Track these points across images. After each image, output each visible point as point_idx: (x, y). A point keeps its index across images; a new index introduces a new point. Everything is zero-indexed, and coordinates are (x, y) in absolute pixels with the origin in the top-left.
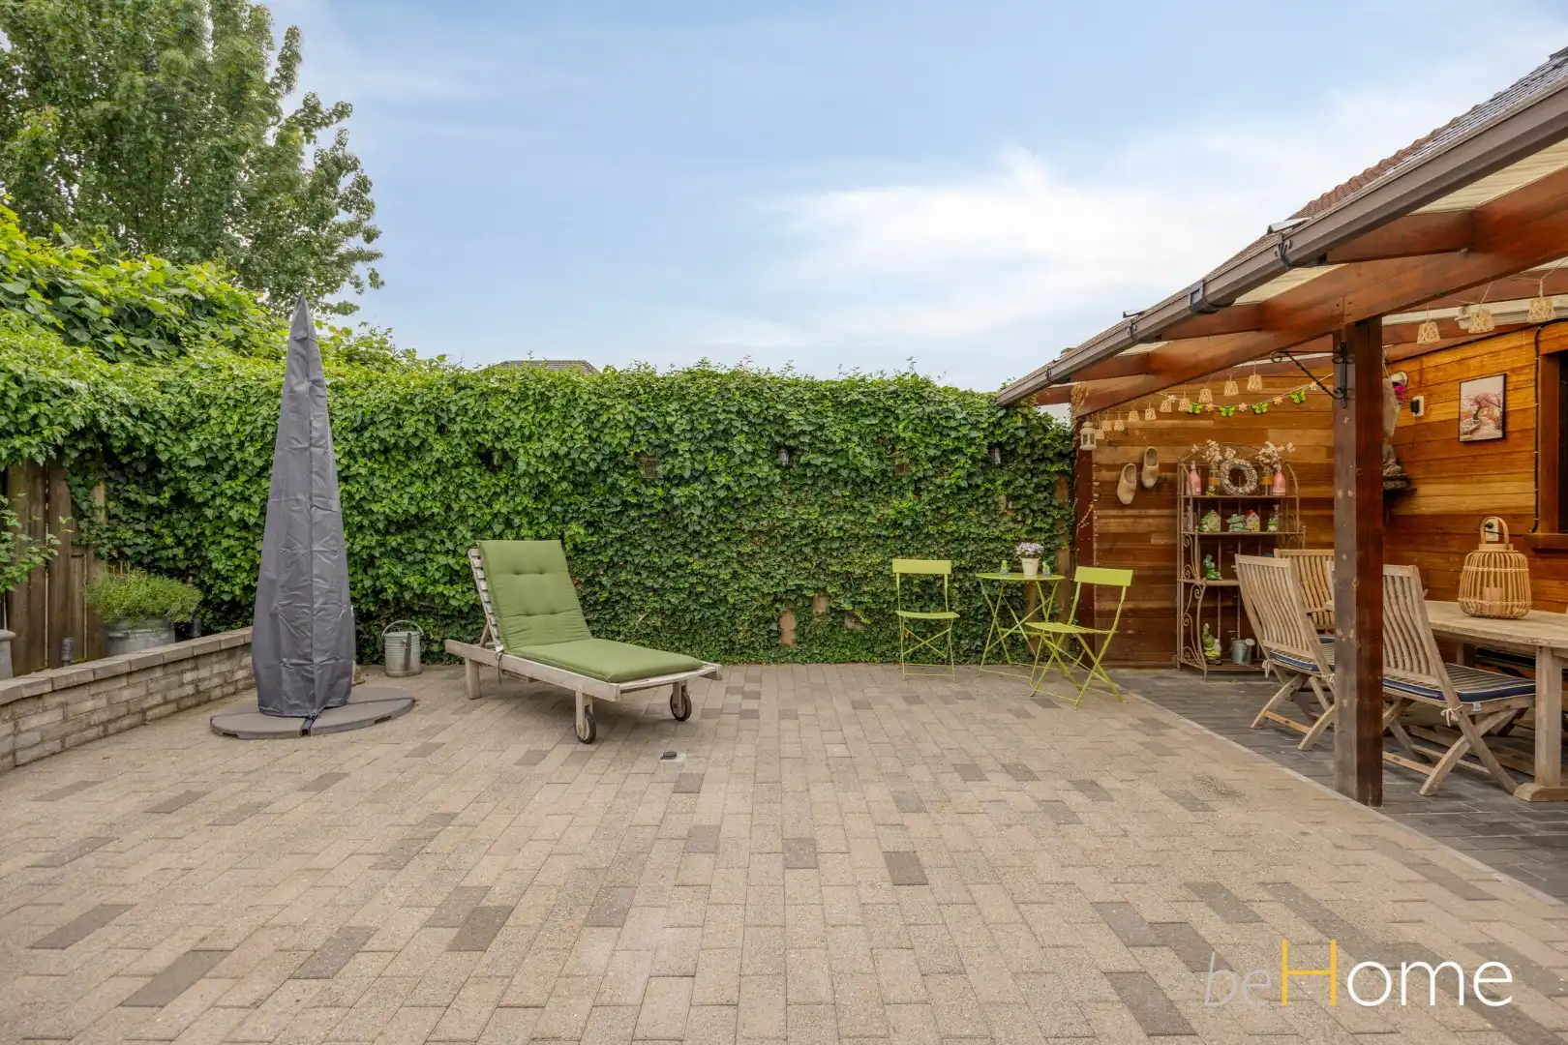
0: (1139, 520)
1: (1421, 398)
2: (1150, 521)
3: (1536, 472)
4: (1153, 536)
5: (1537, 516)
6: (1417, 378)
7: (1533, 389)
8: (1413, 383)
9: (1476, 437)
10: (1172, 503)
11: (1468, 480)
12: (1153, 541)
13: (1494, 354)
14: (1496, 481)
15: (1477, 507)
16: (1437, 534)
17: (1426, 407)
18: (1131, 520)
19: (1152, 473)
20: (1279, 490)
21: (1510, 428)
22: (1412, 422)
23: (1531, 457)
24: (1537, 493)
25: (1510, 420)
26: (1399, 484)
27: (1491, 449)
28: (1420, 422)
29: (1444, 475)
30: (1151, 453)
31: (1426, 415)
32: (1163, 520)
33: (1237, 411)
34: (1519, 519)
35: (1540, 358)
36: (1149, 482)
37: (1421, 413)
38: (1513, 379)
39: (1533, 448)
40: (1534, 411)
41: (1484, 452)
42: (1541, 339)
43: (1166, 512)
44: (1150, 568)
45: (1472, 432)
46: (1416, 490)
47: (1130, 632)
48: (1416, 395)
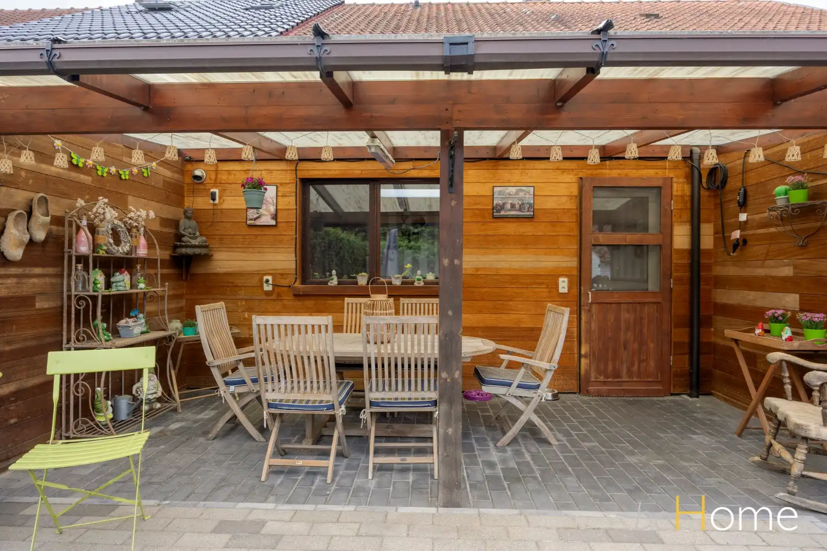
0: (25, 280)
1: (217, 191)
2: (35, 280)
3: (296, 248)
4: (37, 299)
5: (296, 274)
6: (213, 177)
7: (294, 198)
8: (211, 179)
9: (258, 223)
10: (58, 261)
11: (251, 250)
12: (38, 305)
13: (271, 171)
14: (270, 253)
15: (256, 268)
16: (228, 286)
17: (220, 198)
18: (15, 280)
19: (43, 225)
20: (142, 252)
21: (279, 220)
22: (211, 207)
23: (293, 239)
24: (296, 260)
25: (279, 215)
26: (203, 251)
27: (267, 231)
28: (215, 207)
29: (234, 246)
30: (43, 201)
31: (220, 203)
32: (47, 280)
33: (109, 173)
34: (285, 276)
35: (298, 180)
36: (40, 236)
37: (217, 201)
38: (280, 189)
39: (294, 233)
40: (295, 211)
41: (262, 233)
42: (298, 168)
43: (51, 270)
44: (35, 338)
45: (255, 219)
46: (212, 255)
47: (12, 421)
48: (213, 187)
